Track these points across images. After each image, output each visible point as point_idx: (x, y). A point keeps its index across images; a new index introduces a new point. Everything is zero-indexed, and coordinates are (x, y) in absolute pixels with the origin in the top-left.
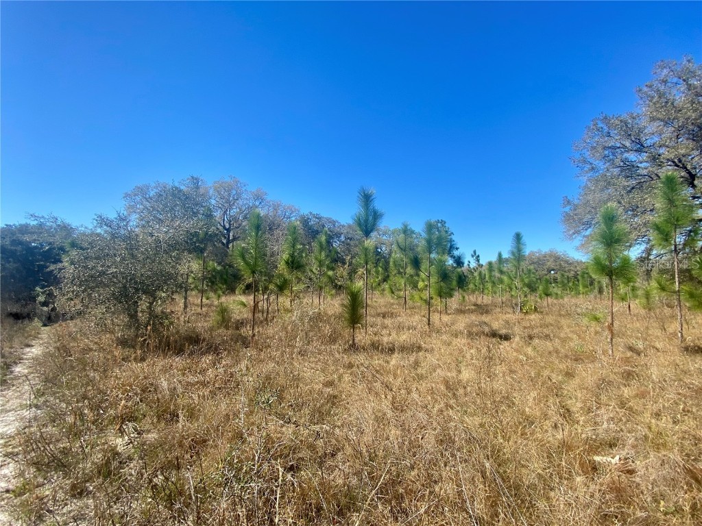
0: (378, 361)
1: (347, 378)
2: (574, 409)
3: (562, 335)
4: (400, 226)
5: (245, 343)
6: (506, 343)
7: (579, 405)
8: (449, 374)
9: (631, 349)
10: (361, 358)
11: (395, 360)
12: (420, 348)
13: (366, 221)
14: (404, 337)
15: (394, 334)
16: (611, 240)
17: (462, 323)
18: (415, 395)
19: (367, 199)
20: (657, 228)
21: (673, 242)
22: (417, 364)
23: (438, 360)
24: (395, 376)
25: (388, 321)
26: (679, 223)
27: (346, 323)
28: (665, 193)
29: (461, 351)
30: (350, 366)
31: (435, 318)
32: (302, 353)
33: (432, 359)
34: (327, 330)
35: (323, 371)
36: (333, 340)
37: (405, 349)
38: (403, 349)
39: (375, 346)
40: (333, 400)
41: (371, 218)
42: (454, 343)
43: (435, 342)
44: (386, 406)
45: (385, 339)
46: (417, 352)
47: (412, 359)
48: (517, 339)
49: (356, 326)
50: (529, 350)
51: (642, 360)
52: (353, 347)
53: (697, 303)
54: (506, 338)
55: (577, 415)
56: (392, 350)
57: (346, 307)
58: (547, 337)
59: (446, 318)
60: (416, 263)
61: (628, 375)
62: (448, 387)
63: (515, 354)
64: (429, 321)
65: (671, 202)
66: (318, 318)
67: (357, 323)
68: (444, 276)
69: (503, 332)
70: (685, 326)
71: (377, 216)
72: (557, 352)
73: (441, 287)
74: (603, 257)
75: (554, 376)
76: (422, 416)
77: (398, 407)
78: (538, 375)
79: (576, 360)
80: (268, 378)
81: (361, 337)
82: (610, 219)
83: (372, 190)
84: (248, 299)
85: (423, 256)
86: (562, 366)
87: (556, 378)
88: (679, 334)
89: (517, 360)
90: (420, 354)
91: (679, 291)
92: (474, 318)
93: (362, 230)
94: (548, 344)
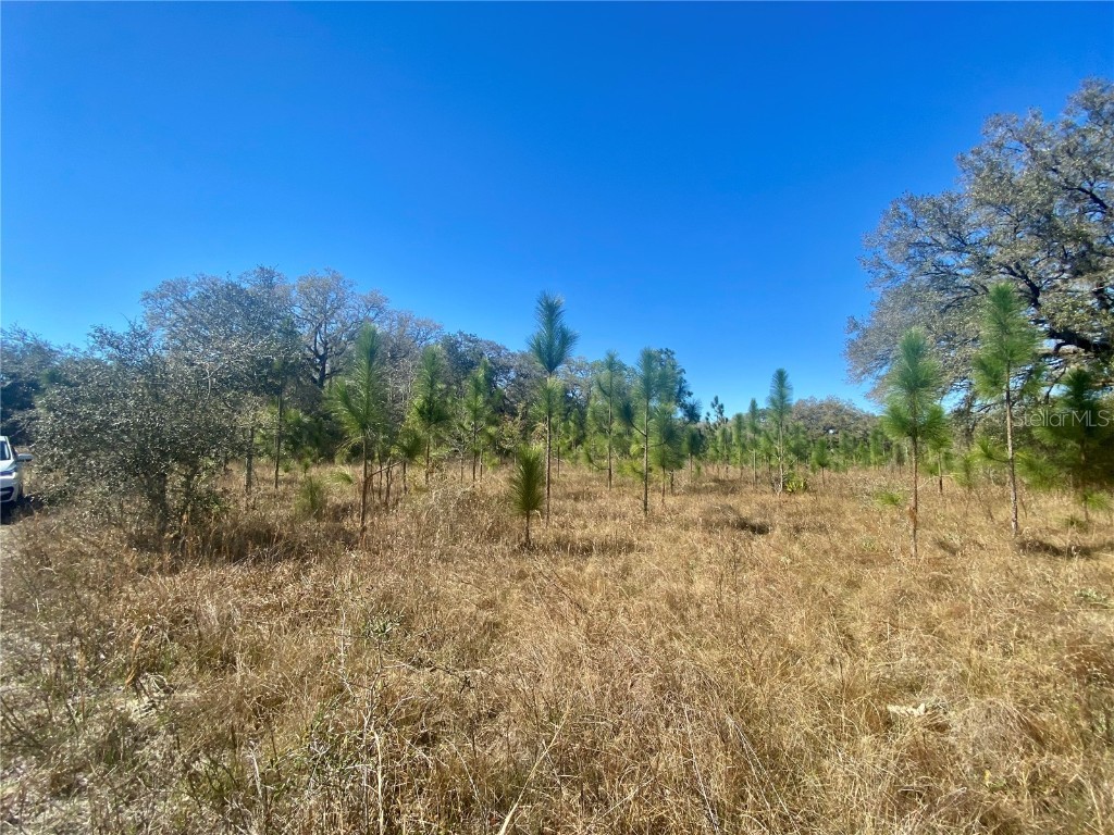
0: (565, 568)
1: (516, 594)
2: (859, 635)
3: (844, 526)
4: (602, 357)
5: (350, 541)
6: (760, 539)
7: (867, 629)
8: (674, 586)
9: (942, 545)
10: (540, 563)
11: (592, 566)
12: (631, 547)
13: (550, 346)
14: (608, 530)
15: (591, 525)
16: (916, 383)
17: (695, 508)
18: (621, 619)
19: (551, 312)
20: (982, 365)
21: (1005, 387)
22: (626, 570)
23: (658, 564)
24: (592, 591)
25: (582, 506)
26: (1015, 359)
27: (516, 509)
28: (995, 314)
29: (694, 550)
30: (522, 576)
31: (656, 500)
32: (445, 558)
33: (648, 563)
34: (486, 520)
35: (478, 584)
36: (493, 535)
37: (608, 548)
38: (605, 548)
39: (562, 544)
40: (493, 629)
41: (557, 343)
42: (683, 539)
43: (654, 537)
44: (576, 636)
45: (578, 533)
46: (627, 553)
47: (619, 563)
48: (778, 531)
49: (532, 513)
50: (796, 549)
51: (959, 561)
52: (528, 547)
53: (1038, 478)
54: (761, 530)
55: (863, 645)
56: (587, 551)
57: (515, 482)
58: (822, 528)
59: (671, 501)
60: (627, 415)
61: (938, 585)
62: (673, 605)
63: (774, 555)
64: (646, 504)
65: (1003, 327)
66: (472, 501)
67: (535, 507)
68: (669, 434)
69: (757, 521)
70: (1021, 511)
71: (566, 339)
72: (836, 550)
73: (665, 452)
74: (904, 410)
75: (830, 586)
76: (632, 651)
77: (598, 638)
79: (863, 563)
80: (387, 597)
81: (540, 530)
82: (914, 351)
83: (559, 298)
84: (356, 472)
85: (639, 404)
86: (844, 572)
87: (835, 590)
88: (1013, 524)
89: (776, 563)
90: (632, 555)
91: (1012, 459)
92: (714, 500)
93: (543, 362)
94: (824, 538)
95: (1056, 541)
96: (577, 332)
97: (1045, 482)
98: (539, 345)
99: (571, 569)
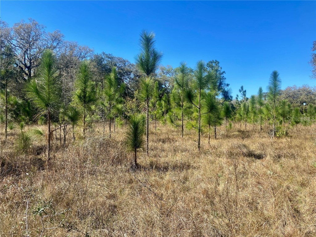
0: (153, 177)
1: (127, 191)
2: (302, 211)
3: (305, 154)
6: (258, 161)
7: (307, 208)
8: (209, 186)
10: (141, 176)
11: (168, 176)
12: (189, 167)
13: (147, 61)
14: (179, 158)
15: (170, 155)
17: (226, 145)
18: (180, 204)
19: (148, 41)
23: (202, 175)
24: (167, 189)
25: (166, 146)
27: (130, 148)
29: (221, 168)
30: (131, 182)
31: (204, 142)
32: (92, 173)
34: (113, 153)
35: (108, 186)
36: (118, 161)
37: (177, 167)
38: (175, 167)
40: (113, 209)
41: (151, 59)
42: (217, 162)
43: (202, 161)
44: (154, 213)
45: (163, 160)
46: (187, 169)
47: (182, 175)
48: (268, 158)
49: (138, 149)
50: (277, 168)
52: (137, 167)
54: (259, 157)
55: (304, 215)
56: (166, 169)
57: (129, 134)
58: (293, 156)
59: (214, 142)
60: (190, 97)
62: (208, 196)
63: (265, 170)
64: (199, 144)
66: (106, 144)
67: (139, 147)
68: (212, 107)
69: (258, 152)
71: (156, 57)
72: (298, 167)
73: (210, 117)
75: (291, 186)
76: (183, 219)
77: (166, 213)
78: (280, 185)
80: (60, 194)
81: (143, 159)
83: (152, 34)
85: (196, 92)
86: (300, 179)
87: (294, 187)
89: (265, 174)
90: (189, 171)
92: (236, 142)
93: (144, 69)
94: (292, 161)
96: (162, 53)
98: (141, 60)
99: (157, 178)
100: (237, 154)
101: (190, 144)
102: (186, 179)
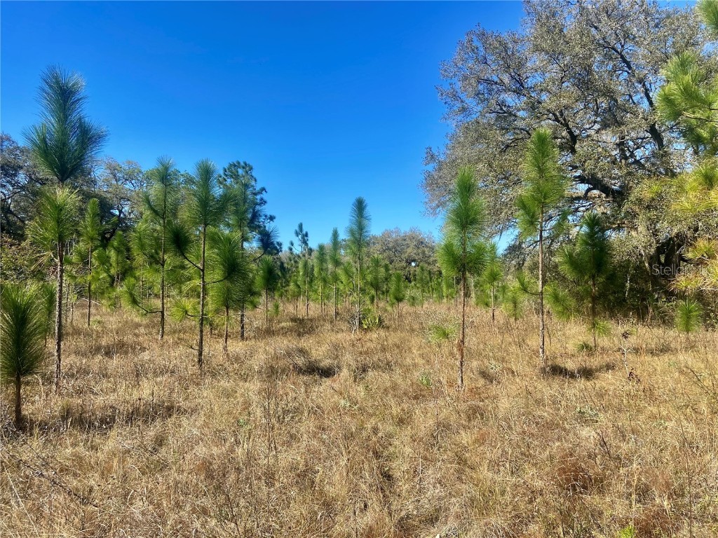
0: (68, 448)
2: (397, 474)
3: (408, 361)
6: (327, 382)
7: (405, 467)
9: (484, 374)
11: (115, 440)
12: (170, 410)
13: (63, 144)
14: (147, 391)
15: (122, 387)
16: (466, 220)
17: (262, 353)
19: (64, 97)
20: (523, 206)
21: (539, 226)
25: (115, 362)
26: (547, 201)
28: (535, 158)
31: (214, 348)
33: (189, 426)
37: (139, 415)
39: (80, 421)
41: (73, 141)
42: (238, 392)
43: (206, 394)
45: (100, 400)
46: (164, 418)
47: (151, 433)
48: (345, 372)
49: (25, 378)
50: (359, 392)
51: (494, 389)
53: (560, 309)
54: (327, 373)
55: (400, 483)
56: (107, 422)
58: (388, 367)
59: (236, 347)
60: (180, 242)
61: (474, 413)
63: (336, 398)
64: (200, 354)
65: (541, 171)
67: (29, 370)
68: (233, 268)
69: (326, 363)
70: (547, 339)
71: (88, 138)
72: (395, 387)
73: (228, 290)
74: (456, 242)
78: (361, 428)
79: (416, 398)
82: (467, 189)
83: (77, 78)
86: (396, 410)
87: (387, 428)
88: (541, 350)
90: (170, 421)
91: (542, 292)
92: (282, 344)
93: (51, 165)
94: (386, 376)
95: (570, 365)
96: (104, 128)
97: (566, 312)
98: (44, 140)
99: (81, 449)
100: (283, 371)
101: (179, 356)
102: (160, 441)
